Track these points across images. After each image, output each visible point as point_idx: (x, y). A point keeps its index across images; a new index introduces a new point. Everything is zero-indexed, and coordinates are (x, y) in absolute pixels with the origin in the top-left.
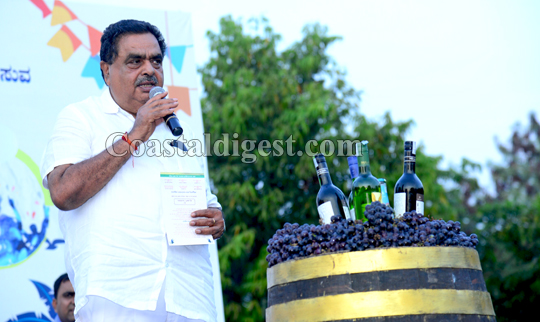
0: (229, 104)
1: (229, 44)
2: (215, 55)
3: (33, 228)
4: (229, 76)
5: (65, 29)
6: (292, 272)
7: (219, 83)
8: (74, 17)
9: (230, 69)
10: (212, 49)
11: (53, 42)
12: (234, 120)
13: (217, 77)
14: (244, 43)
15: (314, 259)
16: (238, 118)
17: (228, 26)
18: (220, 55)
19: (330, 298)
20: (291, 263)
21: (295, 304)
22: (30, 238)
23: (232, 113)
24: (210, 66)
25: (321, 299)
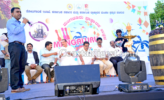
0: (158, 13)
1: (158, 4)
2: (156, 6)
3: (125, 33)
4: (158, 9)
5: (129, 5)
6: (152, 37)
7: (157, 10)
8: (130, 4)
9: (159, 8)
10: (156, 5)
11: (127, 8)
12: (159, 16)
13: (157, 9)
14: (161, 4)
15: (155, 35)
16: (160, 15)
17: (158, 2)
18: (157, 6)
19: (157, 41)
20: (152, 36)
21: (152, 42)
22: (125, 34)
23: (159, 15)
24: (156, 8)
25: (156, 41)
